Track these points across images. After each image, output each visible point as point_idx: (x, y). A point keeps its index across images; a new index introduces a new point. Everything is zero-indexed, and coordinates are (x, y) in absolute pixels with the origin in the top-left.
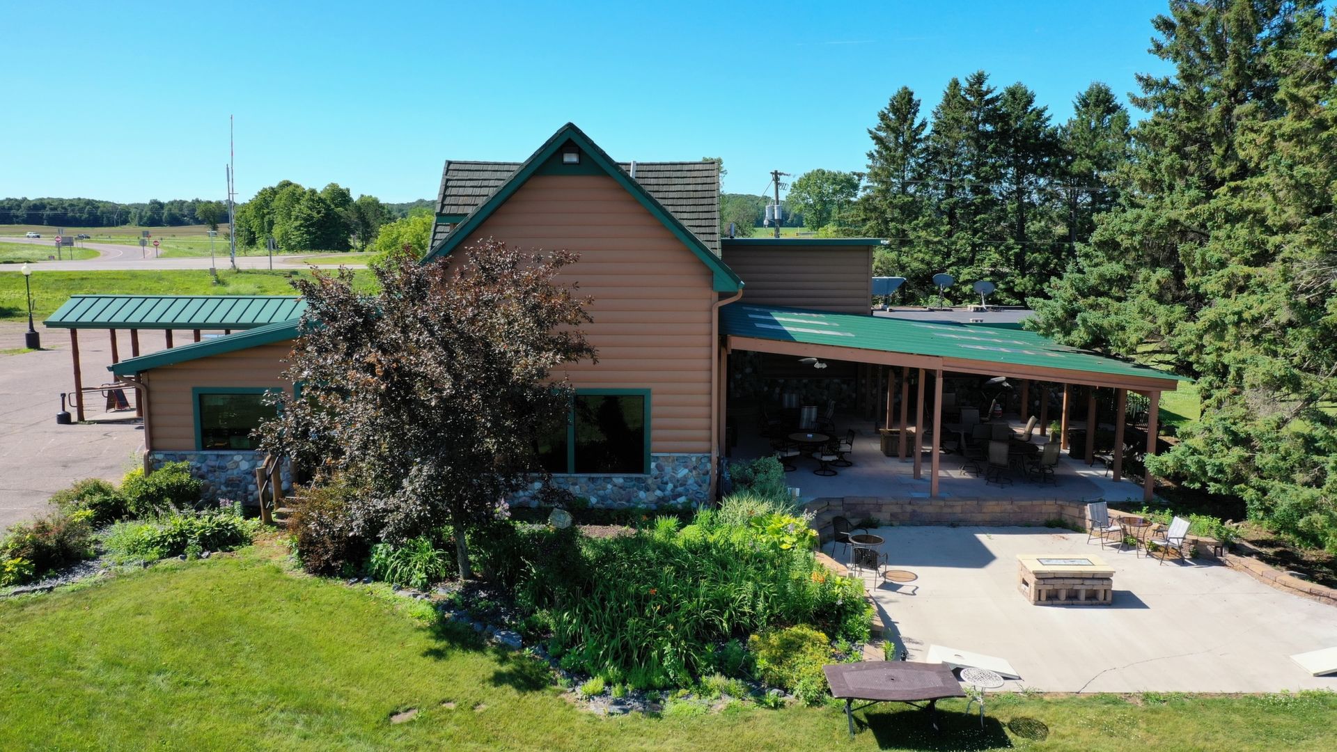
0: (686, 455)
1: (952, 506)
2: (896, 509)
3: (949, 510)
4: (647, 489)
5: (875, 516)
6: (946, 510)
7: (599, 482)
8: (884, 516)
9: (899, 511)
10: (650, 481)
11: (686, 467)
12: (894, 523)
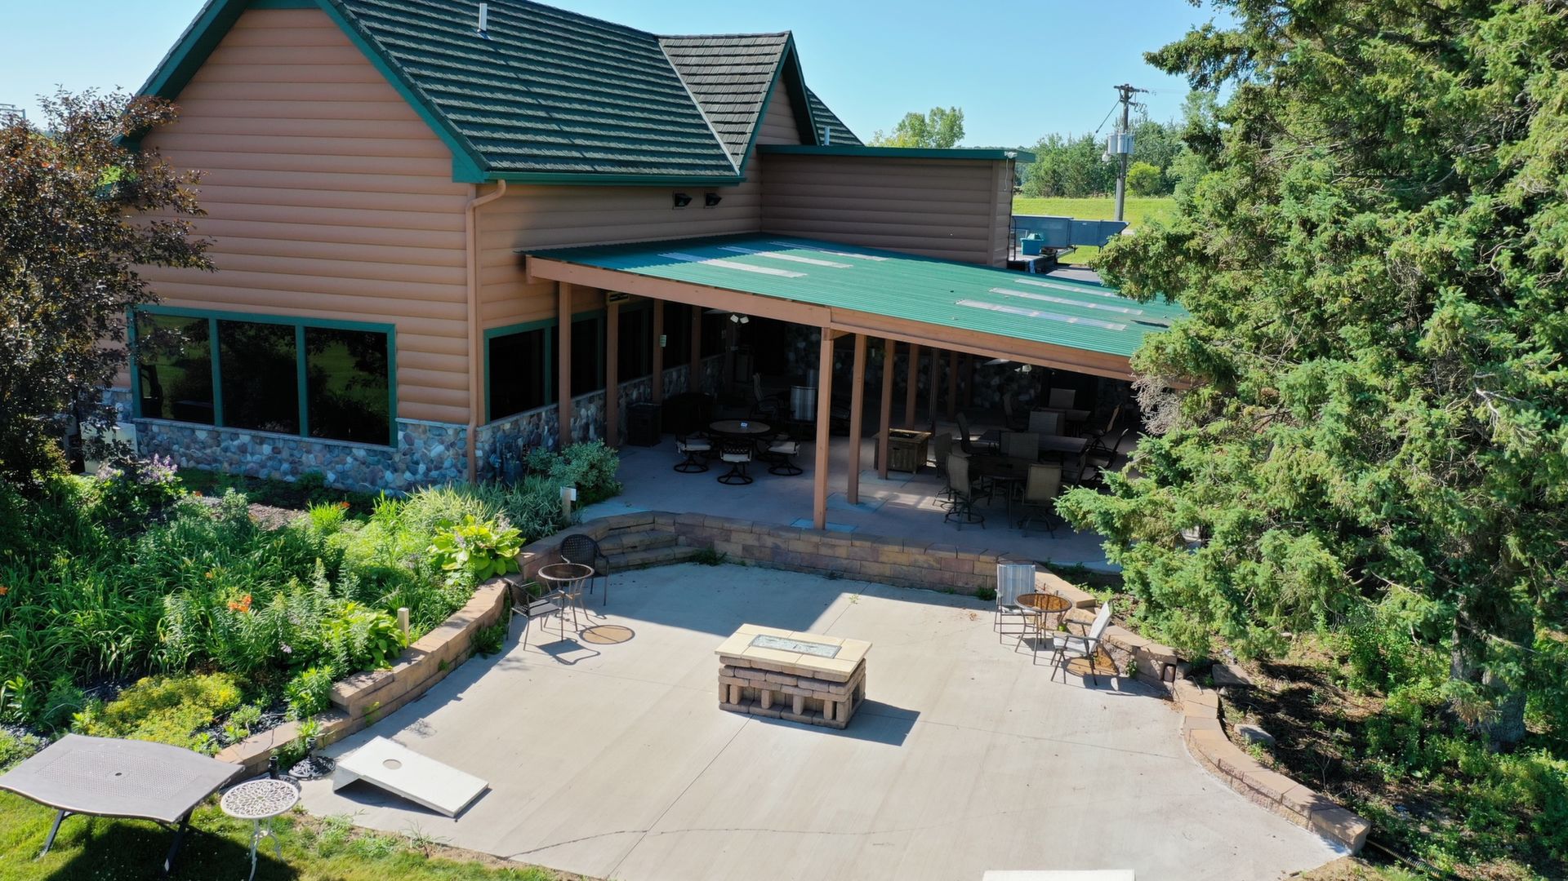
0: (438, 424)
1: (834, 546)
2: (751, 540)
3: (829, 552)
4: (395, 470)
5: (721, 547)
6: (824, 551)
7: (336, 451)
8: (733, 549)
9: (756, 543)
10: (397, 458)
11: (442, 443)
12: (747, 561)
